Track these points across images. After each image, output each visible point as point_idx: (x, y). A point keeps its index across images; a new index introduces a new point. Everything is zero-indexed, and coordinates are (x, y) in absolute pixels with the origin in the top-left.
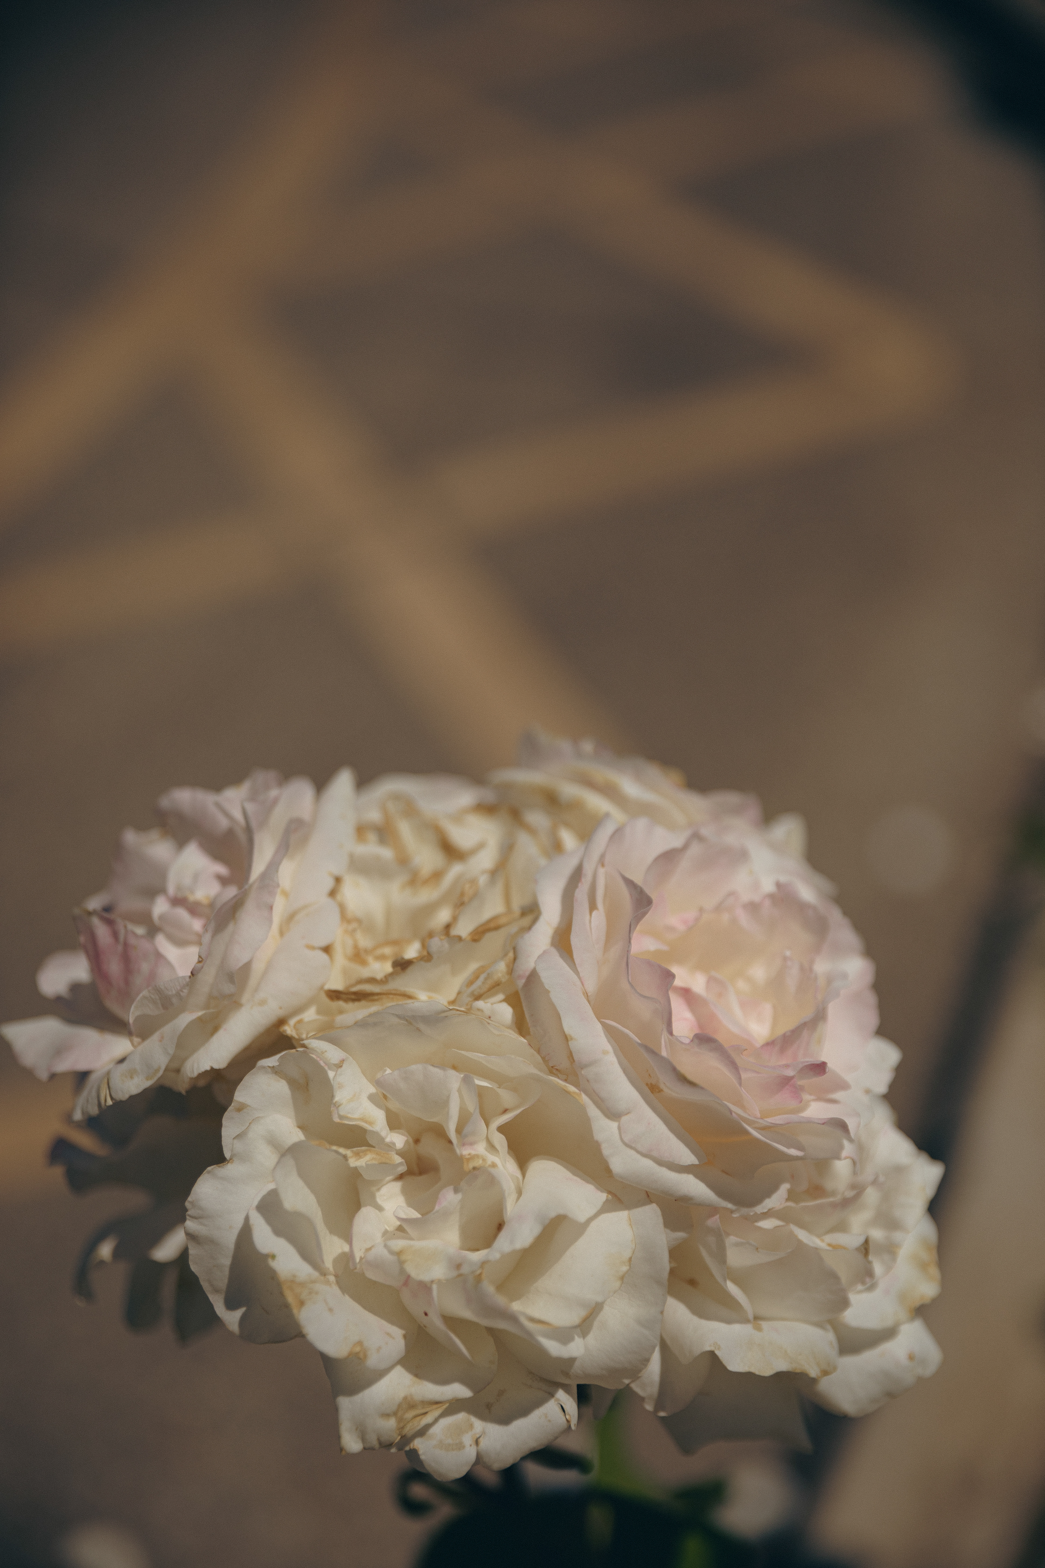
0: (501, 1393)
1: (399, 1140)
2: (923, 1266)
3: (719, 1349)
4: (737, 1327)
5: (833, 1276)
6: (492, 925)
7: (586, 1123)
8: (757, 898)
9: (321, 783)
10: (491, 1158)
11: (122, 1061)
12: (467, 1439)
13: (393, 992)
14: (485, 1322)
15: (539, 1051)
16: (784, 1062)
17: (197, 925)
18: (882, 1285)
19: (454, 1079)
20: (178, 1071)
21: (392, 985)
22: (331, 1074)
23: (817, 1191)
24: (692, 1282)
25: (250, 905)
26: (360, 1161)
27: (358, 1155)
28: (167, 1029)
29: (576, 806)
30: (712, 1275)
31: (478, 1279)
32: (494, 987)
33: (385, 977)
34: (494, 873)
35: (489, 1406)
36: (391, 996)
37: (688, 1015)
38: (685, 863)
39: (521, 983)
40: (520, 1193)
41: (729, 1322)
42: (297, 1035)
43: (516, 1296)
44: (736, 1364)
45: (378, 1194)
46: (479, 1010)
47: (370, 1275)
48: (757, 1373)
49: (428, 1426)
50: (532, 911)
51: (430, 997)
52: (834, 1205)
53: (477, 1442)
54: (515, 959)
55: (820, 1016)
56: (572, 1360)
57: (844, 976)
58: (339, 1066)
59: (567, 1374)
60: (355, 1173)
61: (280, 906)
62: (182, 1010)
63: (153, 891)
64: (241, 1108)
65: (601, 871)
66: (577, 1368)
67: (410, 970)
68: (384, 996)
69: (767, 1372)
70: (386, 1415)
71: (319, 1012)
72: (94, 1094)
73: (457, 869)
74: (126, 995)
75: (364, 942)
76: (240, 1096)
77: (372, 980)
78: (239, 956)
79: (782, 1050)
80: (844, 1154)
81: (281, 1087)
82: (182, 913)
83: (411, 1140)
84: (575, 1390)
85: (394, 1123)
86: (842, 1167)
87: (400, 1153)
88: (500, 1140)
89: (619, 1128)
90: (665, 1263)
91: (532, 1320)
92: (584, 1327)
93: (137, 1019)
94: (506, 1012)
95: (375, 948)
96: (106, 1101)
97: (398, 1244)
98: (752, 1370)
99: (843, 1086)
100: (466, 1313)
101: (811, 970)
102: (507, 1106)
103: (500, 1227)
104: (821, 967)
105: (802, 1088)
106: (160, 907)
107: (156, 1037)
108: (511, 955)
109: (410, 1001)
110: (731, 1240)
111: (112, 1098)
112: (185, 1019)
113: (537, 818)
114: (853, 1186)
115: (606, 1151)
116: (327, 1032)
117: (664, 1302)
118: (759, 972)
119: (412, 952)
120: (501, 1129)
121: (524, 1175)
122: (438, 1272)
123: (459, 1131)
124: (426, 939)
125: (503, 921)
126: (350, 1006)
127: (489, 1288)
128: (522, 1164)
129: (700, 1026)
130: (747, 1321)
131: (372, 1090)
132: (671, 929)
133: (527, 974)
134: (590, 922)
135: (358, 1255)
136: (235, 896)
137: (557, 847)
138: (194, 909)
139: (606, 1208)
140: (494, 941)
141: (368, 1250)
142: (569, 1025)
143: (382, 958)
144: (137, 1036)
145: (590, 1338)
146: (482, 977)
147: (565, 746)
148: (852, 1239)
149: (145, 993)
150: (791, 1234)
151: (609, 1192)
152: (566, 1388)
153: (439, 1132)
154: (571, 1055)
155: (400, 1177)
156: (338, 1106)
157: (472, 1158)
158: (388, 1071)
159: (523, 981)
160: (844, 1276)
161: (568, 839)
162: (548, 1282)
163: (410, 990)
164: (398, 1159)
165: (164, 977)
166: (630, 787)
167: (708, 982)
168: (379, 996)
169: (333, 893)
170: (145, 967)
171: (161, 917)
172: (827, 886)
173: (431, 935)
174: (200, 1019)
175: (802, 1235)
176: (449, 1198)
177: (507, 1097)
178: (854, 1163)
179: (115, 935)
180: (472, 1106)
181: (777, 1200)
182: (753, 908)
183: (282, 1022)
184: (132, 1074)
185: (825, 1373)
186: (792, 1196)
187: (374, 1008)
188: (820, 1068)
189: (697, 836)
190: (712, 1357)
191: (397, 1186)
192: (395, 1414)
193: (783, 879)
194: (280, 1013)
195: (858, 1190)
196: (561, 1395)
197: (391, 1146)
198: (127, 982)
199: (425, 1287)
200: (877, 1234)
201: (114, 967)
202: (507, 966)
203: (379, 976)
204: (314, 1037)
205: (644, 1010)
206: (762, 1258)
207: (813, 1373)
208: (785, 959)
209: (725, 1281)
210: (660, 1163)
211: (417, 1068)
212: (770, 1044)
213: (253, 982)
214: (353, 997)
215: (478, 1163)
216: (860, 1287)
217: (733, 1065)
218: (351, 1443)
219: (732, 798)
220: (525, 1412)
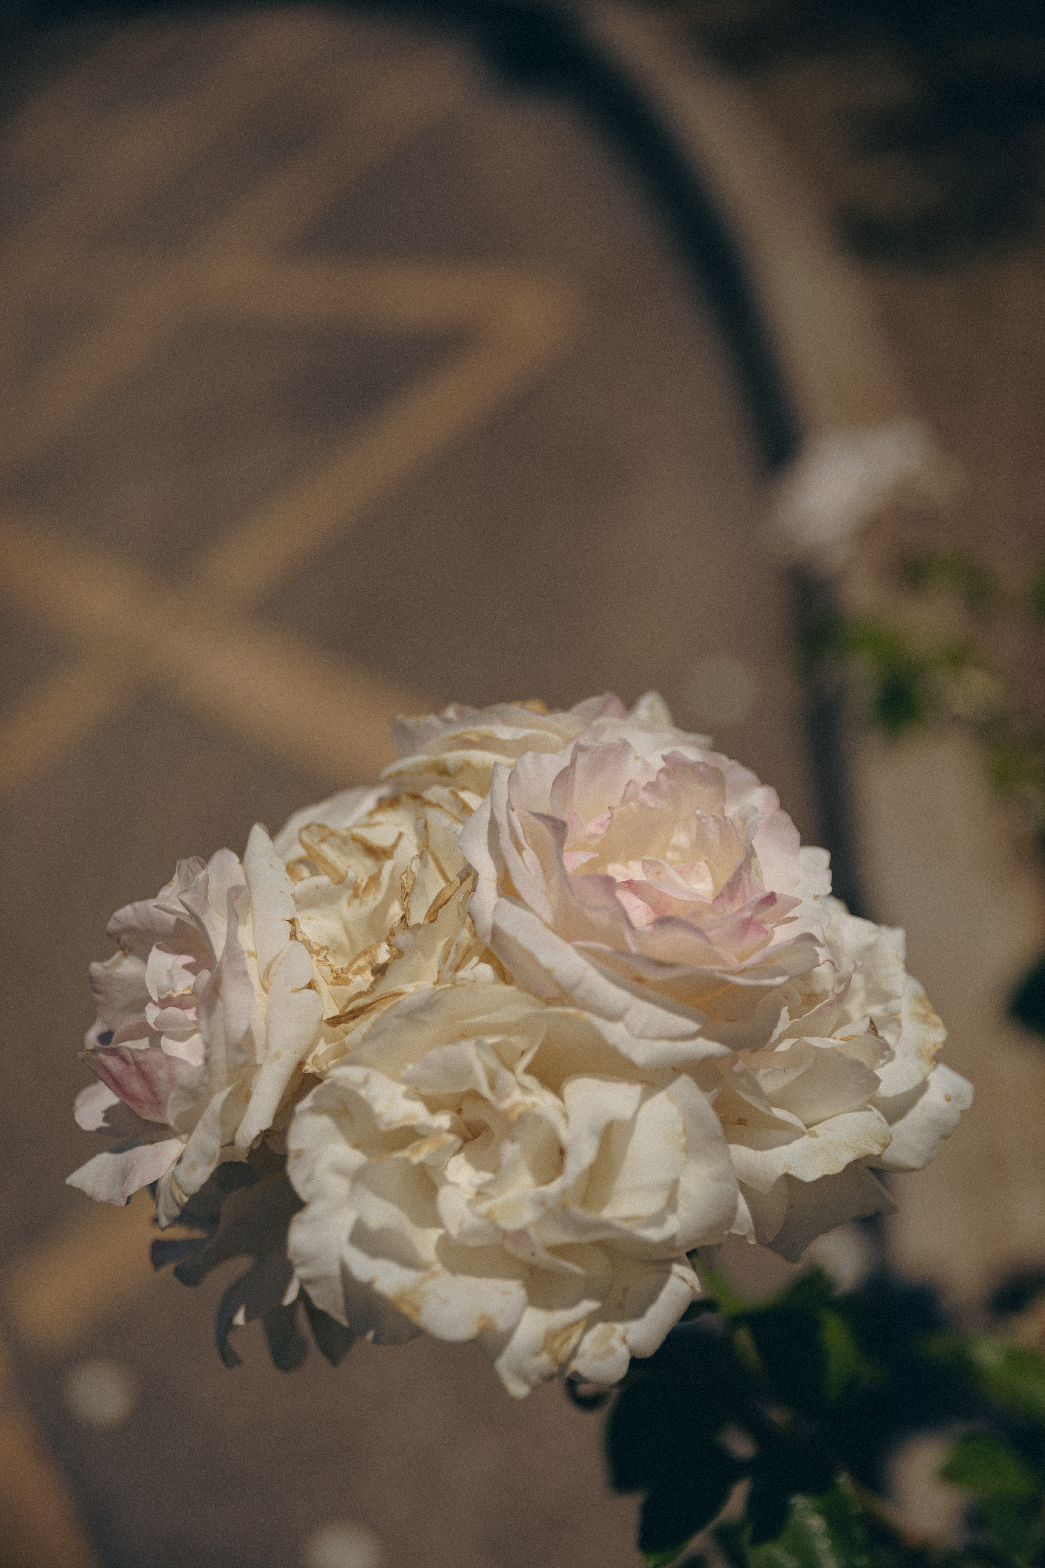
0: (625, 1290)
1: (444, 1120)
2: (924, 1018)
3: (790, 1168)
4: (797, 1143)
5: (858, 1064)
6: (441, 902)
7: (596, 1034)
8: (653, 779)
9: (240, 849)
10: (530, 1099)
11: (179, 1161)
12: (615, 1342)
13: (383, 996)
14: (587, 1238)
15: (529, 991)
16: (738, 907)
17: (190, 1015)
18: (898, 1051)
19: (468, 1048)
20: (232, 1143)
21: (380, 991)
22: (362, 1092)
23: (811, 998)
24: (742, 1122)
25: (228, 981)
26: (420, 1154)
27: (416, 1151)
28: (206, 1116)
29: (465, 767)
30: (756, 1109)
31: (564, 1207)
32: (466, 954)
33: (370, 986)
34: (421, 856)
35: (620, 1305)
36: (383, 1001)
37: (640, 902)
38: (579, 775)
39: (488, 940)
40: (566, 1116)
41: (788, 1142)
42: (318, 1069)
43: (603, 1203)
44: (810, 1174)
45: (446, 1173)
46: (463, 979)
47: (472, 1243)
48: (831, 1173)
49: (576, 1347)
50: (469, 874)
51: (416, 987)
52: (831, 1004)
53: (624, 1340)
54: (473, 922)
55: (750, 853)
56: (673, 1238)
57: (755, 810)
58: (366, 1082)
59: (673, 1249)
60: (422, 1166)
61: (253, 967)
62: (211, 1095)
63: (140, 1004)
64: (299, 1154)
65: (514, 815)
66: (679, 1241)
67: (388, 972)
68: (377, 1003)
69: (838, 1168)
70: (537, 1353)
71: (327, 1042)
72: (169, 1197)
73: (388, 865)
74: (158, 1103)
75: (338, 963)
76: (294, 1143)
77: (361, 994)
78: (238, 1027)
79: (732, 898)
80: (821, 960)
81: (324, 1122)
82: (173, 1011)
83: (454, 1114)
84: (686, 1258)
85: (434, 1106)
86: (823, 970)
87: (450, 1131)
88: (530, 1081)
89: (627, 1026)
90: (713, 1118)
91: (627, 1219)
92: (671, 1205)
93: (177, 1119)
94: (486, 971)
95: (350, 965)
96: (182, 1199)
97: (484, 1207)
98: (826, 1172)
99: (796, 902)
100: (566, 1238)
101: (724, 817)
102: (522, 1048)
103: (562, 1152)
104: (732, 810)
105: (763, 922)
106: (152, 1014)
107: (200, 1126)
108: (468, 920)
109: (401, 998)
110: (760, 1076)
111: (187, 1195)
112: (218, 1100)
113: (437, 793)
114: (840, 982)
115: (624, 1049)
116: (344, 1056)
117: (728, 1152)
118: (681, 838)
119: (383, 955)
120: (528, 1071)
121: (562, 1098)
122: (527, 1216)
123: (492, 1087)
124: (390, 937)
125: (448, 894)
126: (352, 1024)
127: (577, 1210)
128: (556, 1089)
129: (654, 908)
130: (803, 1134)
131: (403, 1088)
132: (593, 836)
133: (490, 930)
134: (524, 862)
135: (454, 1231)
136: (211, 979)
137: (465, 808)
138: (181, 1003)
139: (645, 1097)
140: (448, 914)
141: (461, 1224)
142: (546, 959)
143: (360, 970)
144: (184, 1133)
145: (682, 1211)
146: (453, 949)
147: (432, 719)
148: (858, 1026)
149: (173, 1095)
150: (807, 1044)
151: (642, 1082)
152: (678, 1261)
153: (475, 1095)
154: (557, 984)
155: (460, 1150)
156: (379, 1116)
157: (514, 1107)
158: (410, 1067)
159: (489, 937)
160: (863, 1059)
161: (471, 798)
162: (624, 1180)
163: (396, 988)
164: (451, 1138)
165: (183, 1074)
166: (504, 733)
167: (643, 867)
168: (375, 1004)
169: (293, 936)
170: (162, 1074)
171: (156, 1022)
172: (706, 740)
173: (393, 934)
174: (231, 1094)
175: (816, 1042)
176: (510, 1150)
177: (519, 1042)
178: (833, 963)
179: (123, 1059)
180: (494, 1063)
181: (784, 1023)
182: (652, 787)
183: (301, 1064)
184: (193, 1166)
185: (886, 1146)
186: (793, 1014)
187: (373, 1017)
188: (771, 898)
189: (579, 748)
190: (788, 1179)
191: (461, 1158)
192: (544, 1348)
193: (666, 752)
194: (297, 1058)
195: (845, 981)
196: (676, 1268)
197: (439, 1130)
198: (154, 1094)
199: (522, 1234)
200: (876, 1010)
201: (136, 1086)
202: (470, 931)
203: (365, 987)
204: (335, 1066)
205: (602, 919)
206: (792, 1075)
207: (876, 1150)
208: (699, 818)
209: (770, 1110)
210: (673, 1039)
211: (433, 1054)
212: (719, 897)
213: (259, 1041)
214: (351, 1016)
215: (520, 1109)
216: (882, 1062)
217: (698, 931)
218: (518, 1389)
219: (594, 702)
220: (652, 1298)
